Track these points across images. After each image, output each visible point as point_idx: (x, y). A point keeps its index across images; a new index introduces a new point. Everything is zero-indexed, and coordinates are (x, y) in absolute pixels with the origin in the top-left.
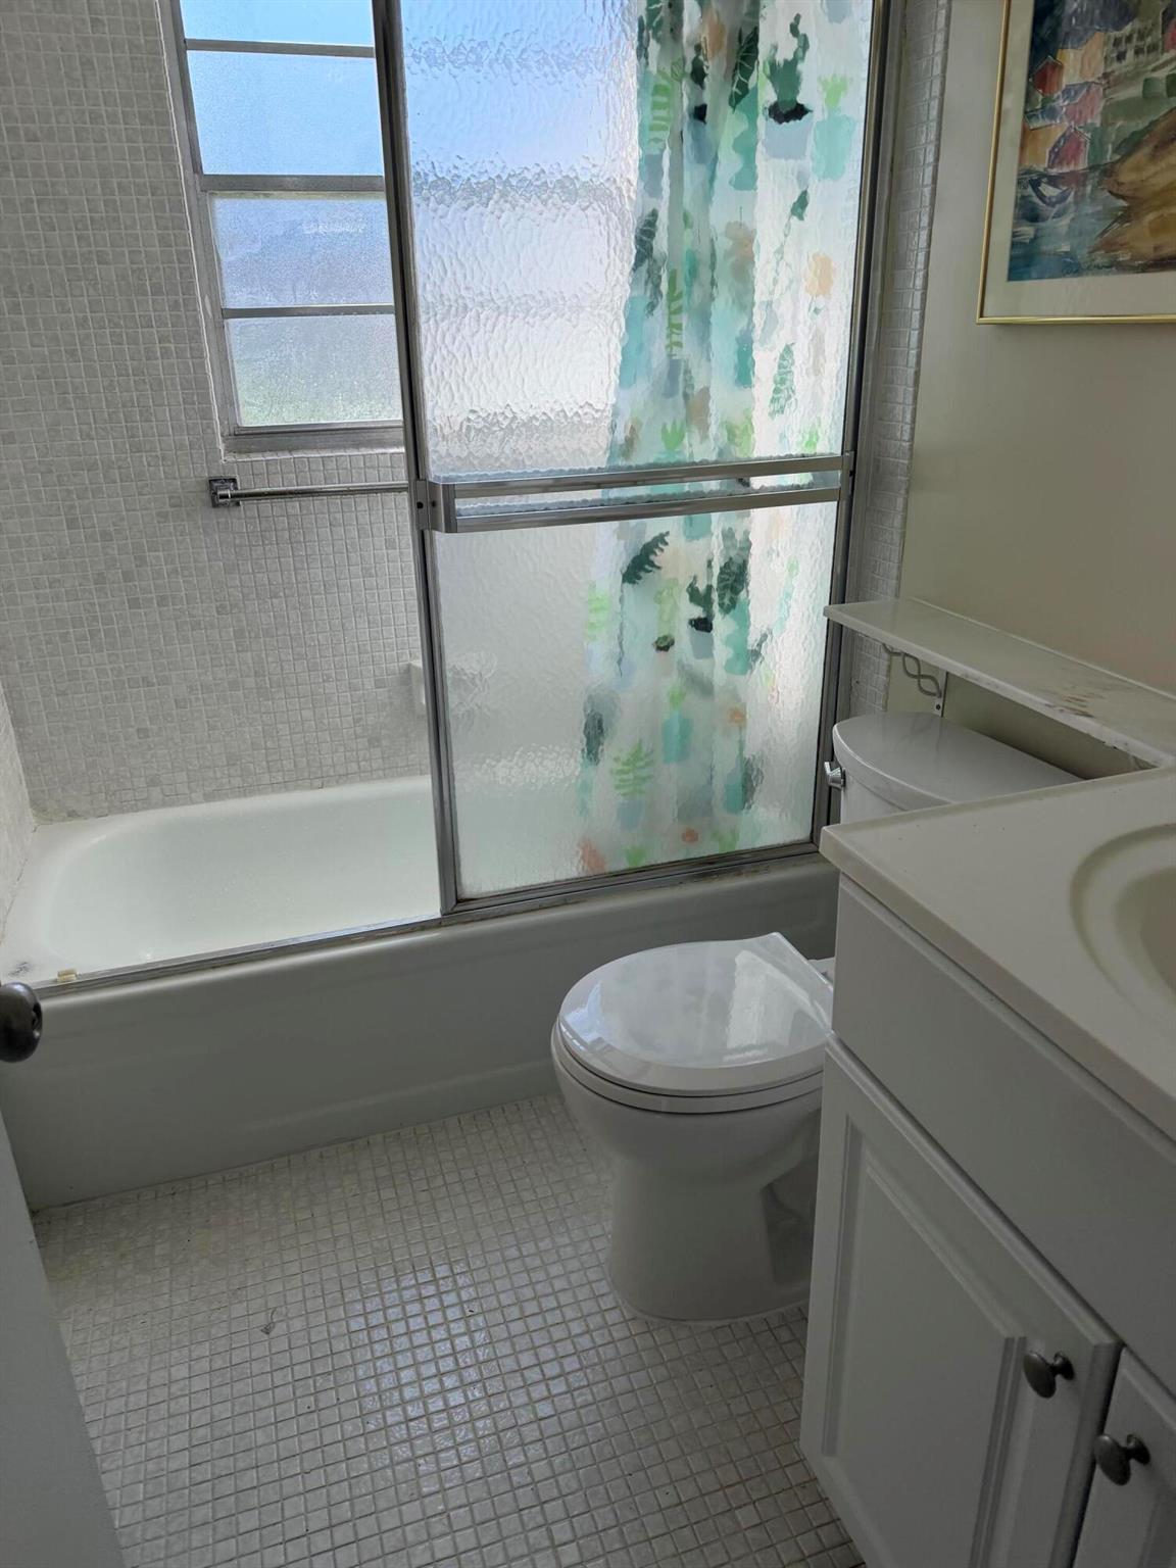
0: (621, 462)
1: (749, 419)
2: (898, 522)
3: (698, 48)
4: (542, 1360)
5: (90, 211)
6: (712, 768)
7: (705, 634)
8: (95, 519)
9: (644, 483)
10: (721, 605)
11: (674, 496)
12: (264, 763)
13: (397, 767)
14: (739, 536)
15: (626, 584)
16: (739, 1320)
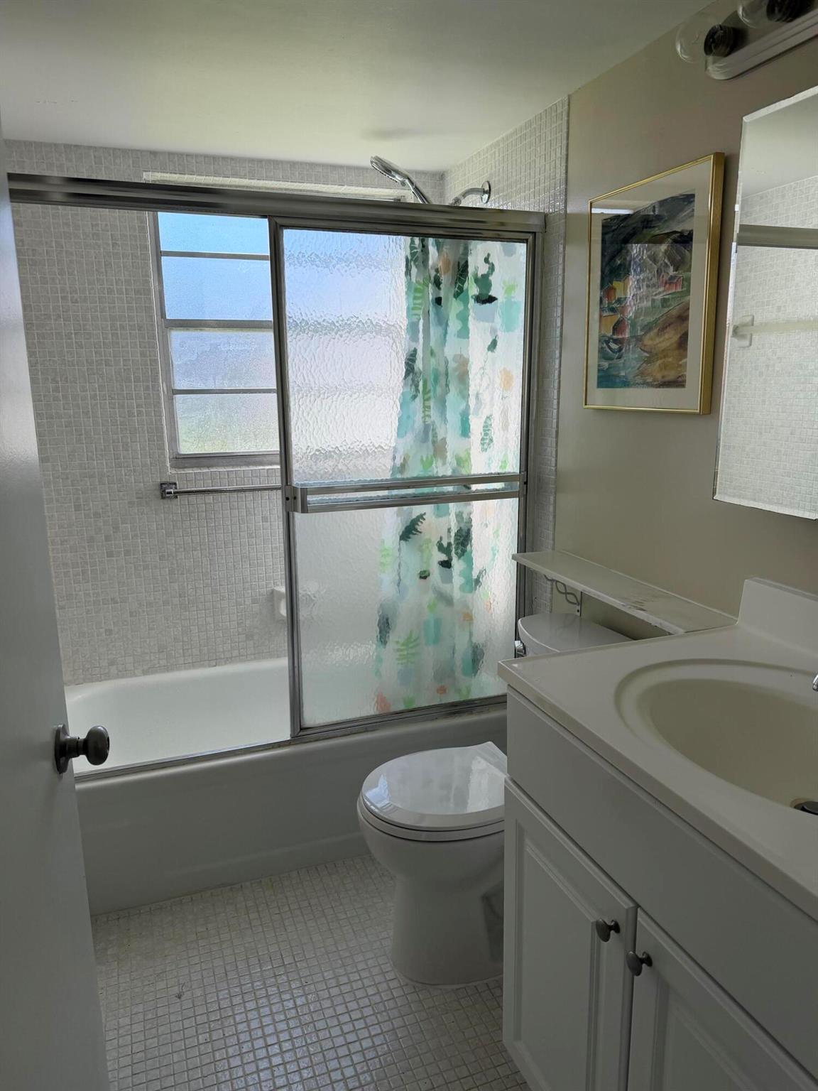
0: (399, 476)
1: (469, 454)
2: (551, 509)
3: (437, 271)
4: (350, 1010)
5: (103, 339)
6: (454, 649)
7: (447, 569)
8: (91, 505)
9: (413, 487)
10: (457, 553)
11: (428, 494)
12: (181, 651)
13: (263, 653)
14: (465, 516)
15: (402, 541)
16: (470, 984)
